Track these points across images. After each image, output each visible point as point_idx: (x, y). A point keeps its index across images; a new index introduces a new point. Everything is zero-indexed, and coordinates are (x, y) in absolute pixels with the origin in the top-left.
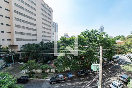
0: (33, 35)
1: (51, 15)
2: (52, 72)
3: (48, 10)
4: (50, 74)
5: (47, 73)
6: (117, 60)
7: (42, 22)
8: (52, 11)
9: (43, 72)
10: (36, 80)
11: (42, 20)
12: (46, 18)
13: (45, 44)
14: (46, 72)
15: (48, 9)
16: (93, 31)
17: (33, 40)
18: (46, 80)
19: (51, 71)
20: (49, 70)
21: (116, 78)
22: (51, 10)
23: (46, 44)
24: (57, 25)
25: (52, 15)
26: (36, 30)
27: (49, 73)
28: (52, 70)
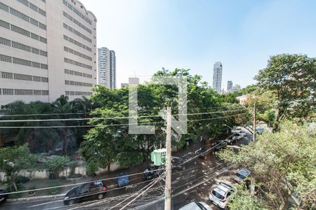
0: (37, 79)
1: (92, 30)
2: (79, 174)
3: (83, 17)
4: (72, 179)
5: (64, 178)
6: (239, 137)
7: (65, 47)
8: (95, 20)
9: (53, 176)
10: (28, 199)
11: (65, 41)
12: (77, 36)
13: (71, 103)
14: (61, 174)
15: (84, 14)
16: (178, 73)
17: (37, 92)
18: (58, 195)
19: (76, 172)
20: (69, 170)
21: (229, 177)
22: (92, 19)
23: (73, 103)
24: (115, 58)
25: (95, 29)
26: (46, 67)
27: (69, 177)
28: (78, 170)
